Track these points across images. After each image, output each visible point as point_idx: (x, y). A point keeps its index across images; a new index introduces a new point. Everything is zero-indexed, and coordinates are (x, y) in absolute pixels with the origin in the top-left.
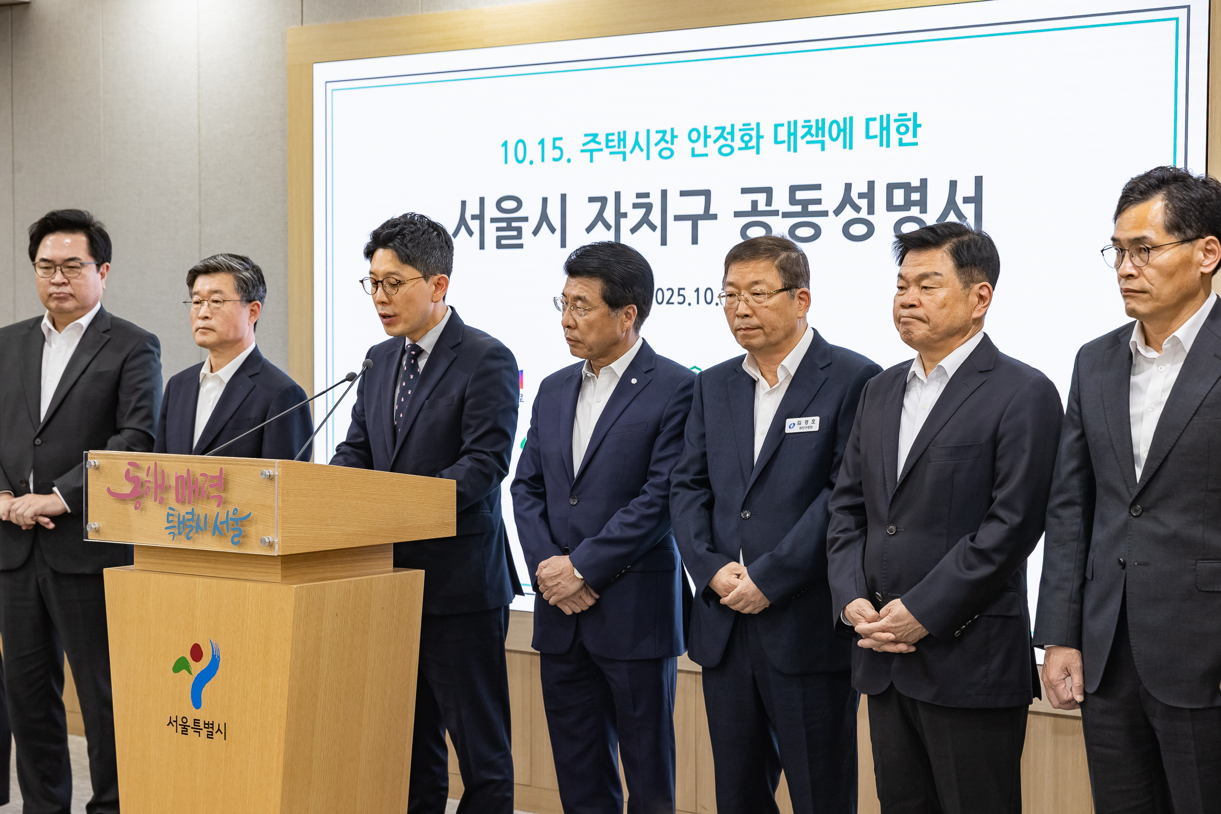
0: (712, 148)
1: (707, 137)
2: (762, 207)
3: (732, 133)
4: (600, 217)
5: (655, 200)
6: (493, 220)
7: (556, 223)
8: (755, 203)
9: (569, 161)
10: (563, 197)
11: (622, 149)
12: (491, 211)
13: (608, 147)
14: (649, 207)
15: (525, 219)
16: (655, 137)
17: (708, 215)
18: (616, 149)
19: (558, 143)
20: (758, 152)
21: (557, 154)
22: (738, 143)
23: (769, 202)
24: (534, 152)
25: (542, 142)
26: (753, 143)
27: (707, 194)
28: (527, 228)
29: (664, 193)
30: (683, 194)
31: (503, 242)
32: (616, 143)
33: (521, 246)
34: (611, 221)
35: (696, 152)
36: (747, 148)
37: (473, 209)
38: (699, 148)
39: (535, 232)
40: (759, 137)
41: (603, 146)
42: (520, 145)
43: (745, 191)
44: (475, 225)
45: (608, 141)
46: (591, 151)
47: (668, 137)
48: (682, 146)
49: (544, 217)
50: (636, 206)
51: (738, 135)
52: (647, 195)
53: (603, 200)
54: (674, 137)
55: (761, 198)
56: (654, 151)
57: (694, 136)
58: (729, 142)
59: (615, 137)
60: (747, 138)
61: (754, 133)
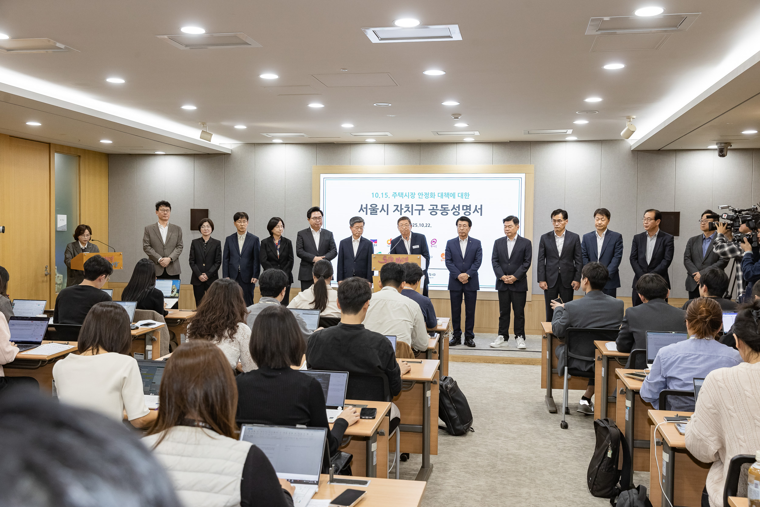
0: (424, 197)
1: (422, 195)
2: (435, 208)
3: (428, 194)
4: (397, 209)
5: (410, 206)
6: (369, 209)
7: (386, 210)
8: (433, 208)
9: (389, 198)
10: (388, 205)
11: (402, 196)
12: (369, 207)
13: (399, 195)
14: (409, 208)
15: (378, 209)
16: (410, 194)
17: (422, 210)
18: (401, 196)
19: (386, 194)
20: (434, 198)
21: (386, 196)
22: (429, 196)
23: (437, 208)
24: (380, 195)
25: (382, 194)
26: (433, 196)
27: (422, 206)
28: (378, 211)
29: (412, 205)
30: (417, 205)
31: (372, 213)
32: (401, 195)
33: (377, 214)
34: (400, 210)
35: (420, 197)
36: (432, 197)
37: (364, 206)
38: (421, 197)
39: (380, 212)
40: (434, 195)
41: (398, 195)
42: (377, 194)
43: (431, 205)
44: (365, 210)
45: (399, 194)
46: (395, 196)
47: (413, 194)
48: (417, 196)
49: (383, 209)
50: (405, 207)
51: (430, 195)
52: (408, 205)
53: (398, 206)
54: (415, 194)
55: (435, 207)
56: (410, 197)
57: (419, 194)
58: (428, 196)
59: (401, 194)
60: (432, 195)
61: (433, 195)
